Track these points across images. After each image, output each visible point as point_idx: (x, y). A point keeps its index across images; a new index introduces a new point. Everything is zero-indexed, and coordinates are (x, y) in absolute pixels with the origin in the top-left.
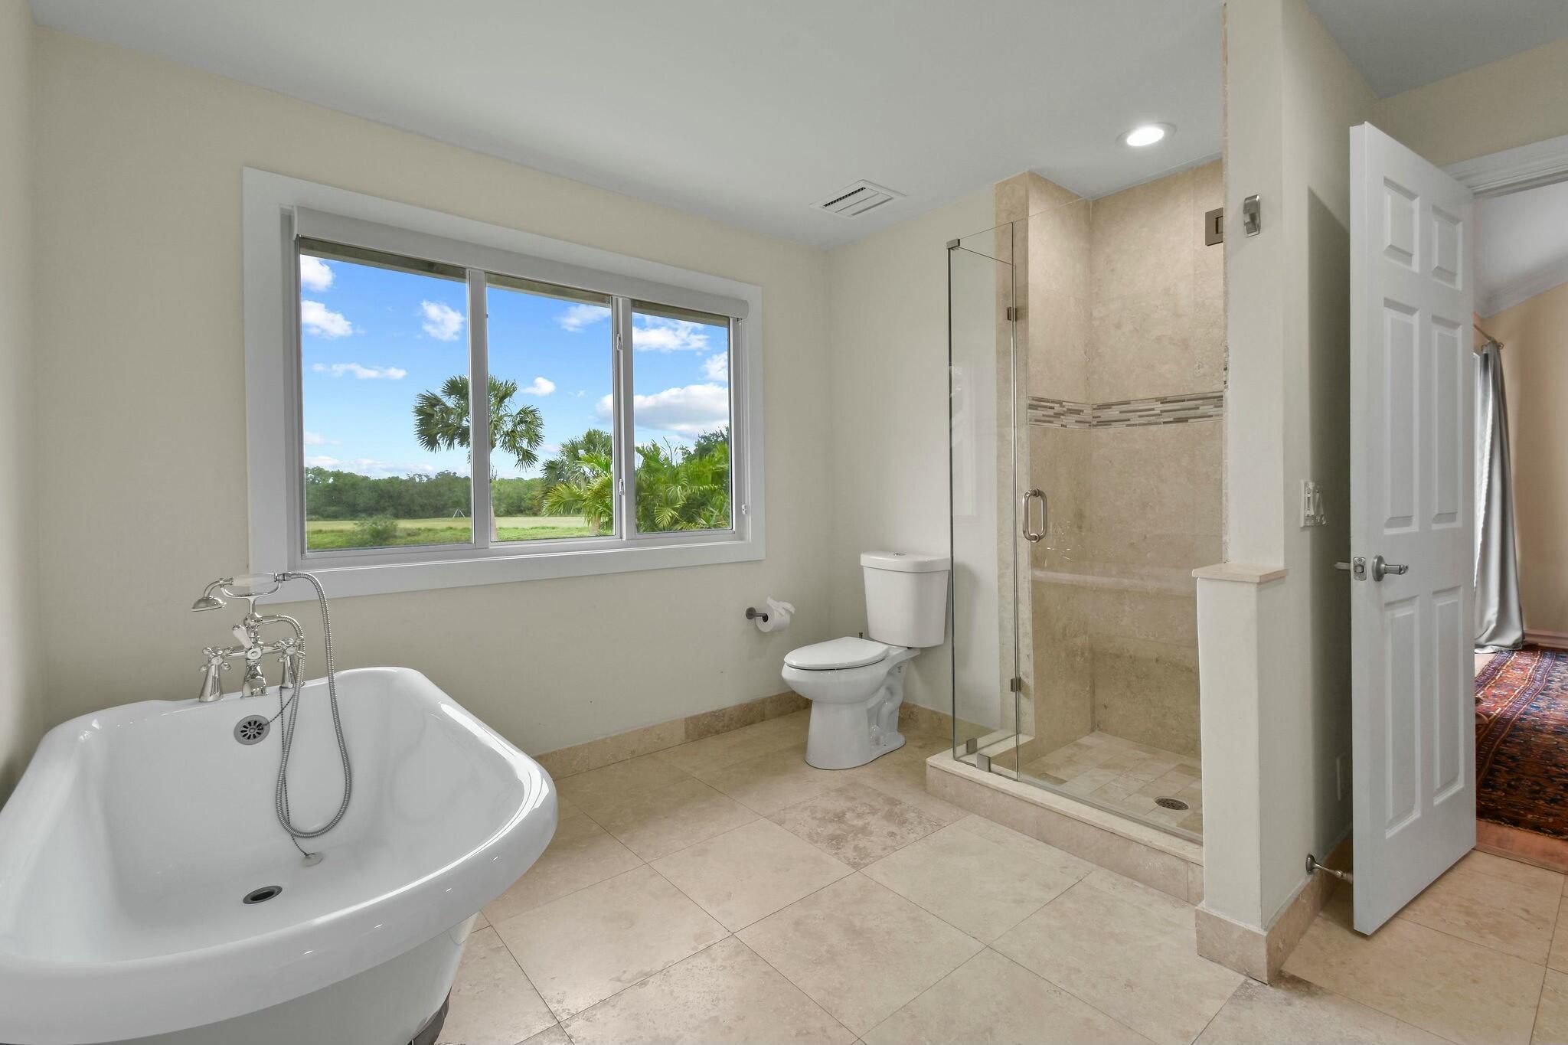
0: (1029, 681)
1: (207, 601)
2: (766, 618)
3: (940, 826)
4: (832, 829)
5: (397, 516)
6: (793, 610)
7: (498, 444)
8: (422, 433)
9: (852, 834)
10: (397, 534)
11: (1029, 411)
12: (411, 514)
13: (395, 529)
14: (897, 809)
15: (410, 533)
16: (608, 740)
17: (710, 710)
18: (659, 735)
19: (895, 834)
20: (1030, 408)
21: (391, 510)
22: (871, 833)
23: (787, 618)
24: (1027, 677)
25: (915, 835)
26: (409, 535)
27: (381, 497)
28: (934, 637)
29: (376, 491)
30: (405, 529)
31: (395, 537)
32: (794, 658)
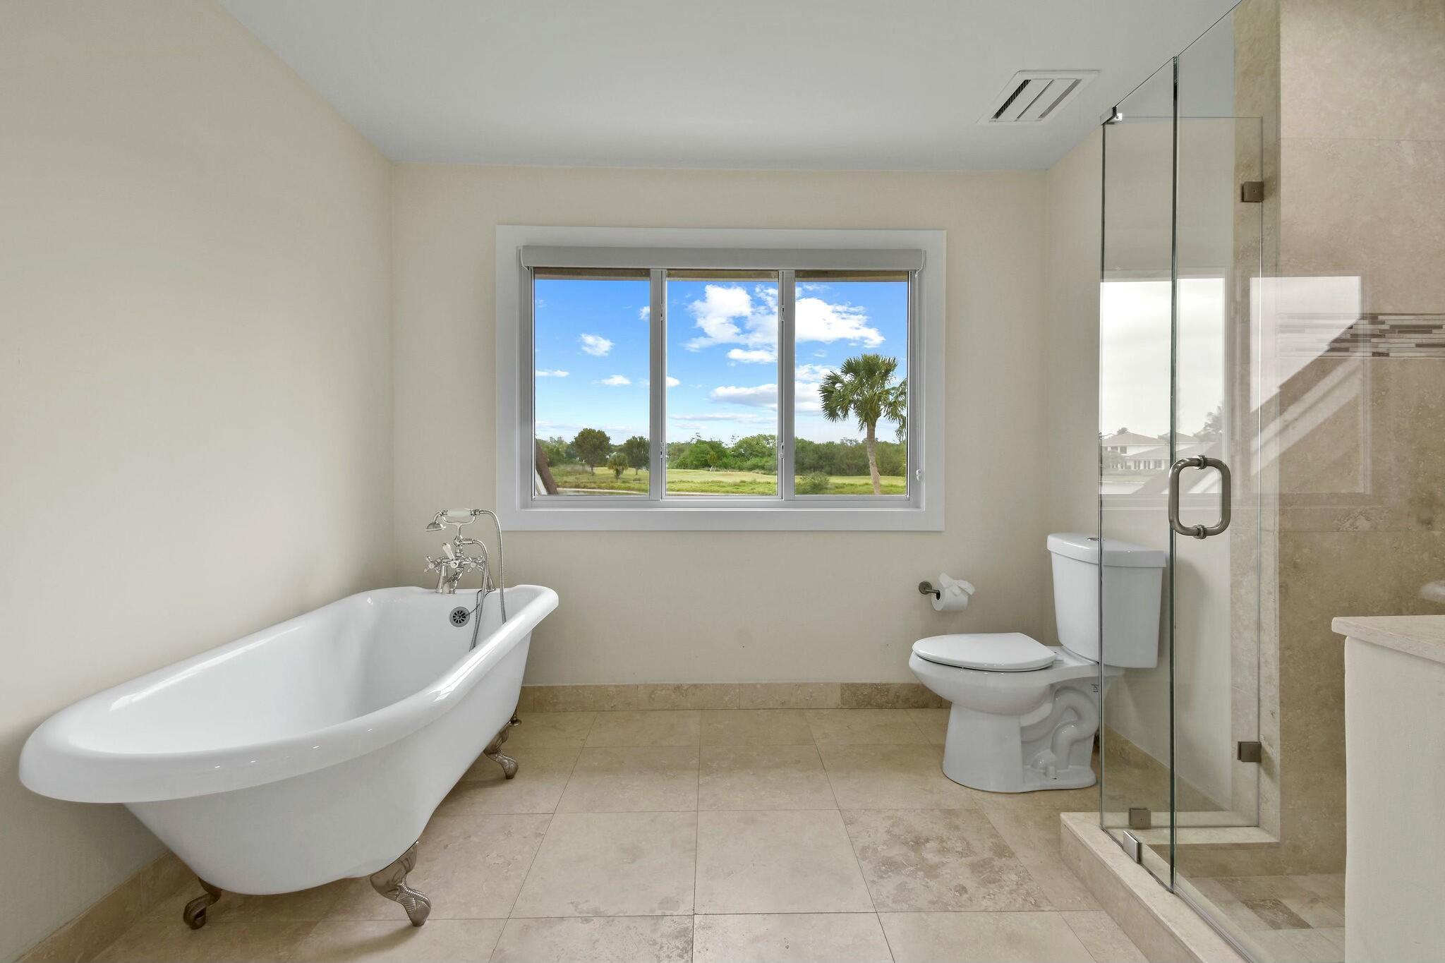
0: (1273, 751)
1: (434, 525)
2: (938, 596)
3: (1037, 907)
4: (896, 852)
5: (831, 474)
6: (971, 590)
7: (883, 413)
8: (826, 407)
9: (912, 869)
10: (829, 486)
11: (1280, 335)
12: (842, 472)
13: (827, 483)
14: (998, 863)
15: (838, 487)
16: (758, 686)
17: (874, 682)
18: (811, 693)
19: (966, 892)
20: (1282, 332)
21: (827, 468)
22: (936, 877)
23: (963, 599)
24: (1271, 746)
25: (989, 903)
26: (837, 487)
27: (820, 458)
28: (1144, 654)
29: (817, 453)
30: (834, 484)
31: (826, 489)
32: (925, 647)
